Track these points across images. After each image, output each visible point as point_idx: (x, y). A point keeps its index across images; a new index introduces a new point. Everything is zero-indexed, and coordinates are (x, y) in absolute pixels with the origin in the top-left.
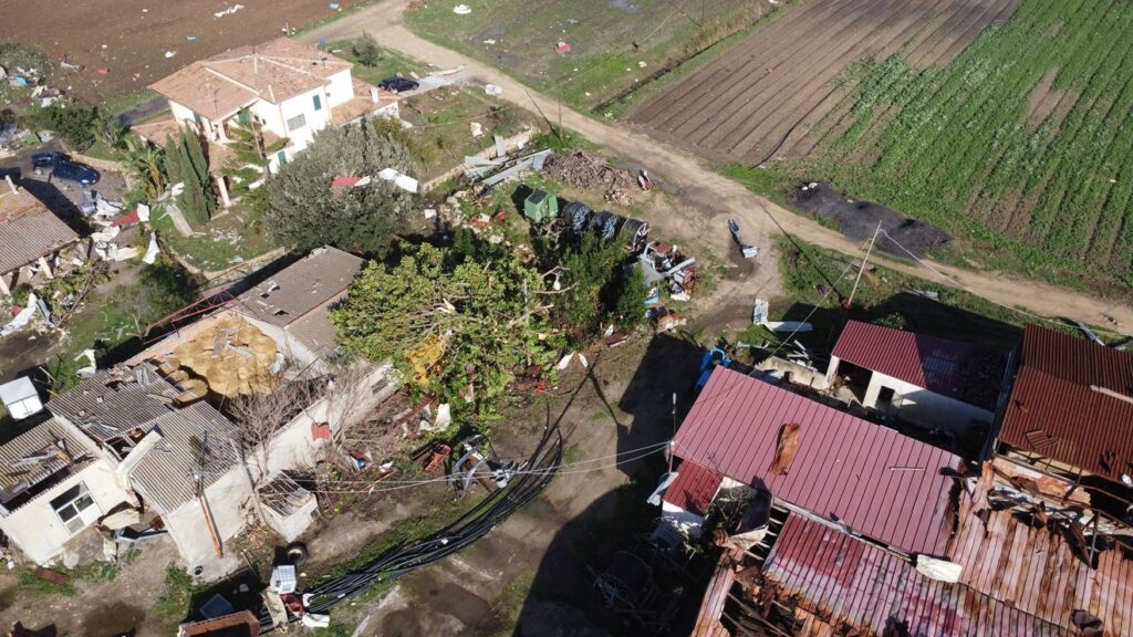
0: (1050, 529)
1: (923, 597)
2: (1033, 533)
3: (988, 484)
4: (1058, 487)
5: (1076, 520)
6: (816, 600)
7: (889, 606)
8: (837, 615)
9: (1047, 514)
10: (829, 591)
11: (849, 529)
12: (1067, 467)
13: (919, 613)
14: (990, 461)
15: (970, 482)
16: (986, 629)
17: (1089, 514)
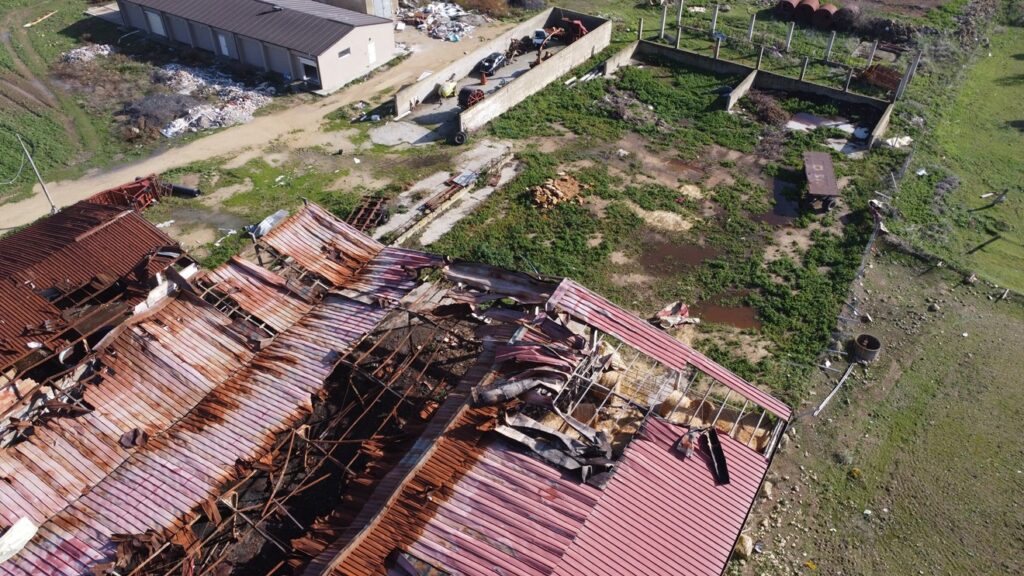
0: (39, 425)
2: (35, 440)
5: (46, 401)
9: (26, 420)
16: (97, 520)
17: (44, 389)
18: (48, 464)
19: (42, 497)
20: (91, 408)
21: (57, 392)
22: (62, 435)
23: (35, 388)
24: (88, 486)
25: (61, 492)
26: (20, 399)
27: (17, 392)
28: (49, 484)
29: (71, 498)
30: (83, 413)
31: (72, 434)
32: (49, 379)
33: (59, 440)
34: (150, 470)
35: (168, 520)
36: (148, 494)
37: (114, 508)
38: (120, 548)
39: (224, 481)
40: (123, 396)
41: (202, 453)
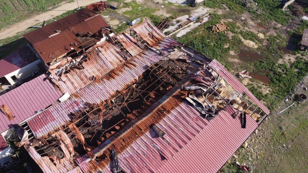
0: (72, 70)
1: (68, 105)
2: (70, 73)
3: (54, 73)
4: (65, 61)
5: (73, 64)
6: (53, 129)
7: (65, 114)
8: (59, 127)
9: (69, 67)
10: (53, 125)
11: (42, 110)
12: (62, 56)
13: (71, 108)
14: (49, 69)
15: (50, 76)
16: (83, 97)
17: (74, 60)
18: (73, 80)
19: (71, 88)
20: (84, 68)
21: (76, 62)
22: (76, 74)
23: (71, 60)
24: (81, 88)
25: (75, 88)
26: (68, 62)
27: (67, 60)
28: (73, 85)
29: (77, 90)
30: (81, 69)
31: (79, 74)
32: (75, 58)
33: (76, 75)
34: (95, 87)
35: (98, 102)
36: (95, 94)
37: (86, 95)
38: (87, 106)
39: (113, 95)
40: (91, 66)
41: (108, 86)
